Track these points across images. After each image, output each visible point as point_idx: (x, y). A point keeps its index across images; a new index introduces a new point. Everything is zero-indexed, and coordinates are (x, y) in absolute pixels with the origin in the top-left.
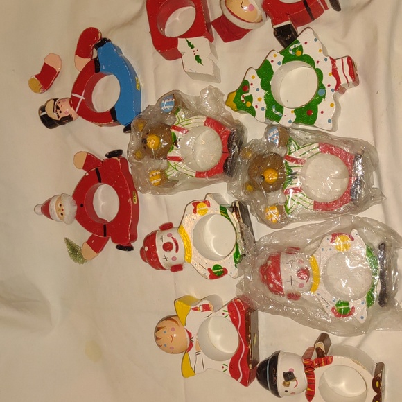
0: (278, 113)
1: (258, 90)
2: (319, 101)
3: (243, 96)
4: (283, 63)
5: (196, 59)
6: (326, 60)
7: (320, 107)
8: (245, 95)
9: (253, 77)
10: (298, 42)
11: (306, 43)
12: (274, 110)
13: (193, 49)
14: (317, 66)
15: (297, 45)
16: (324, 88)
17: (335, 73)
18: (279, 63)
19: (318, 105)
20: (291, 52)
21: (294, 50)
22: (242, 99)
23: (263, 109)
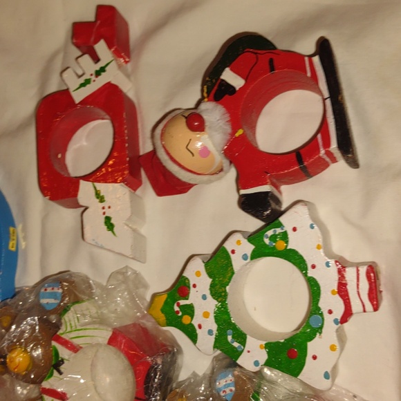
0: (236, 345)
1: (204, 297)
2: (311, 337)
3: (178, 305)
4: (252, 259)
5: (106, 223)
6: (327, 264)
7: (313, 347)
8: (182, 302)
9: (198, 274)
10: (280, 225)
11: (295, 229)
12: (230, 338)
13: (103, 205)
14: (311, 273)
15: (279, 230)
16: (321, 314)
17: (342, 290)
18: (245, 257)
19: (309, 344)
20: (267, 241)
21: (273, 238)
22: (176, 308)
23: (210, 332)
